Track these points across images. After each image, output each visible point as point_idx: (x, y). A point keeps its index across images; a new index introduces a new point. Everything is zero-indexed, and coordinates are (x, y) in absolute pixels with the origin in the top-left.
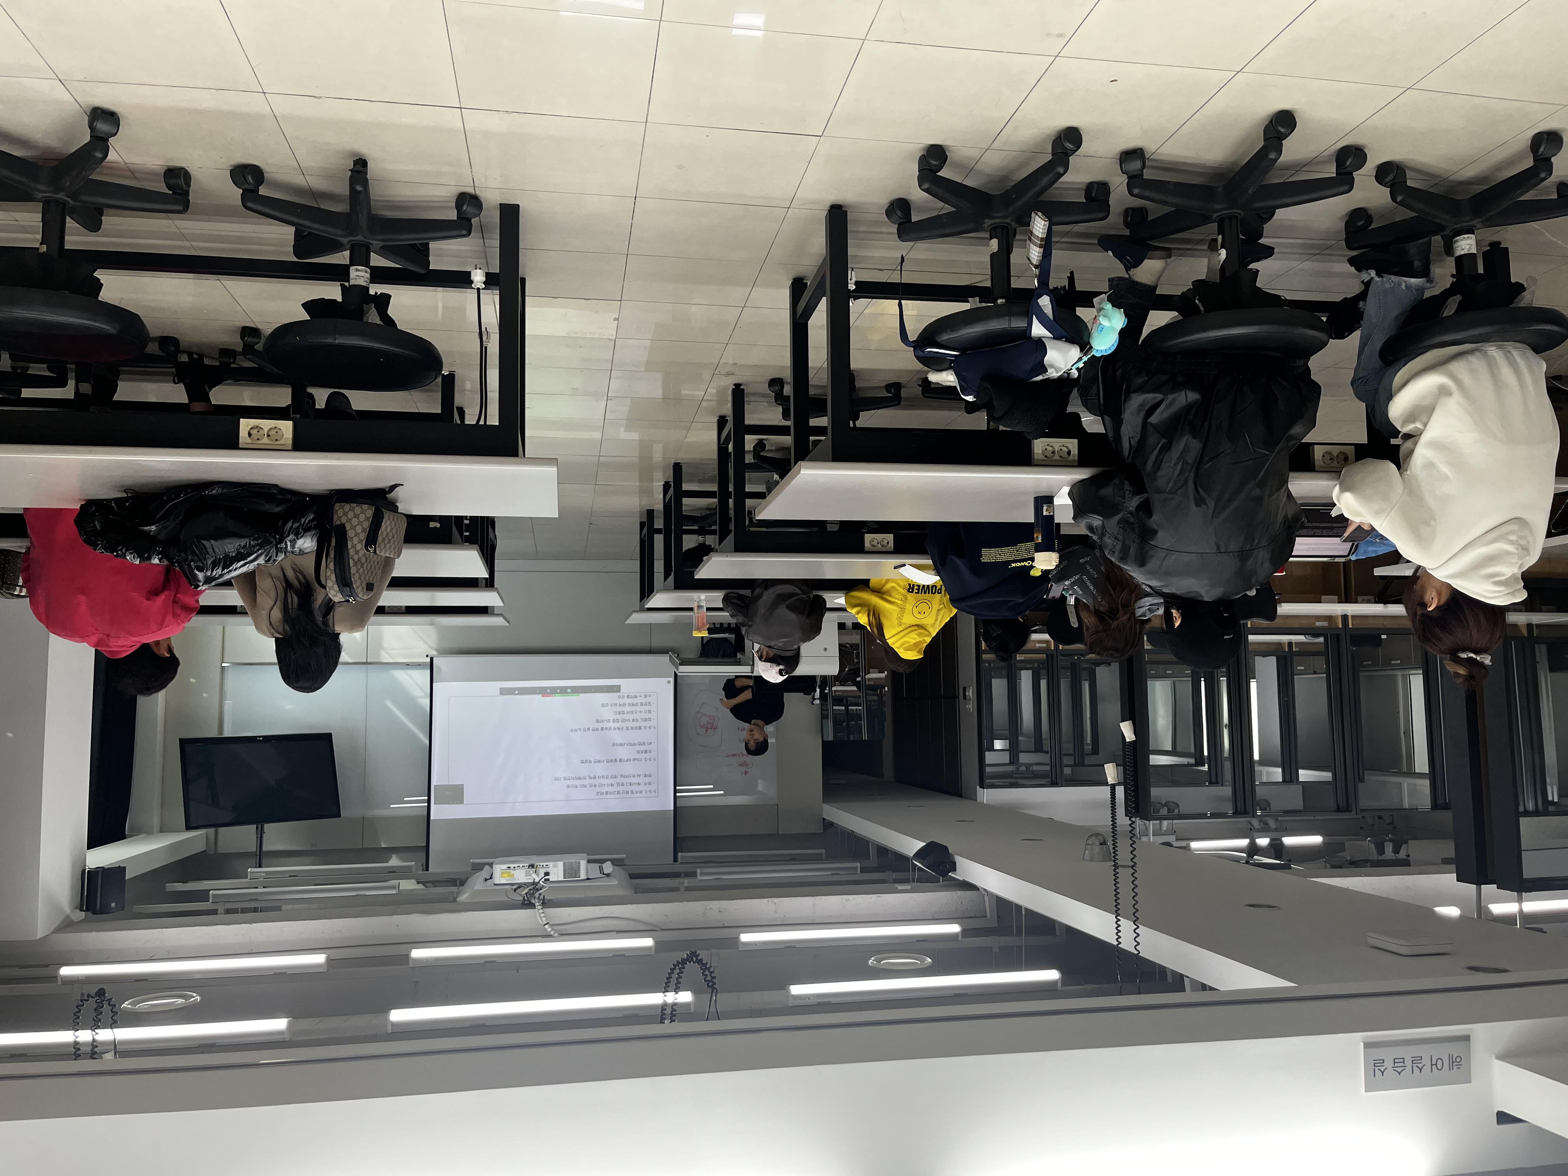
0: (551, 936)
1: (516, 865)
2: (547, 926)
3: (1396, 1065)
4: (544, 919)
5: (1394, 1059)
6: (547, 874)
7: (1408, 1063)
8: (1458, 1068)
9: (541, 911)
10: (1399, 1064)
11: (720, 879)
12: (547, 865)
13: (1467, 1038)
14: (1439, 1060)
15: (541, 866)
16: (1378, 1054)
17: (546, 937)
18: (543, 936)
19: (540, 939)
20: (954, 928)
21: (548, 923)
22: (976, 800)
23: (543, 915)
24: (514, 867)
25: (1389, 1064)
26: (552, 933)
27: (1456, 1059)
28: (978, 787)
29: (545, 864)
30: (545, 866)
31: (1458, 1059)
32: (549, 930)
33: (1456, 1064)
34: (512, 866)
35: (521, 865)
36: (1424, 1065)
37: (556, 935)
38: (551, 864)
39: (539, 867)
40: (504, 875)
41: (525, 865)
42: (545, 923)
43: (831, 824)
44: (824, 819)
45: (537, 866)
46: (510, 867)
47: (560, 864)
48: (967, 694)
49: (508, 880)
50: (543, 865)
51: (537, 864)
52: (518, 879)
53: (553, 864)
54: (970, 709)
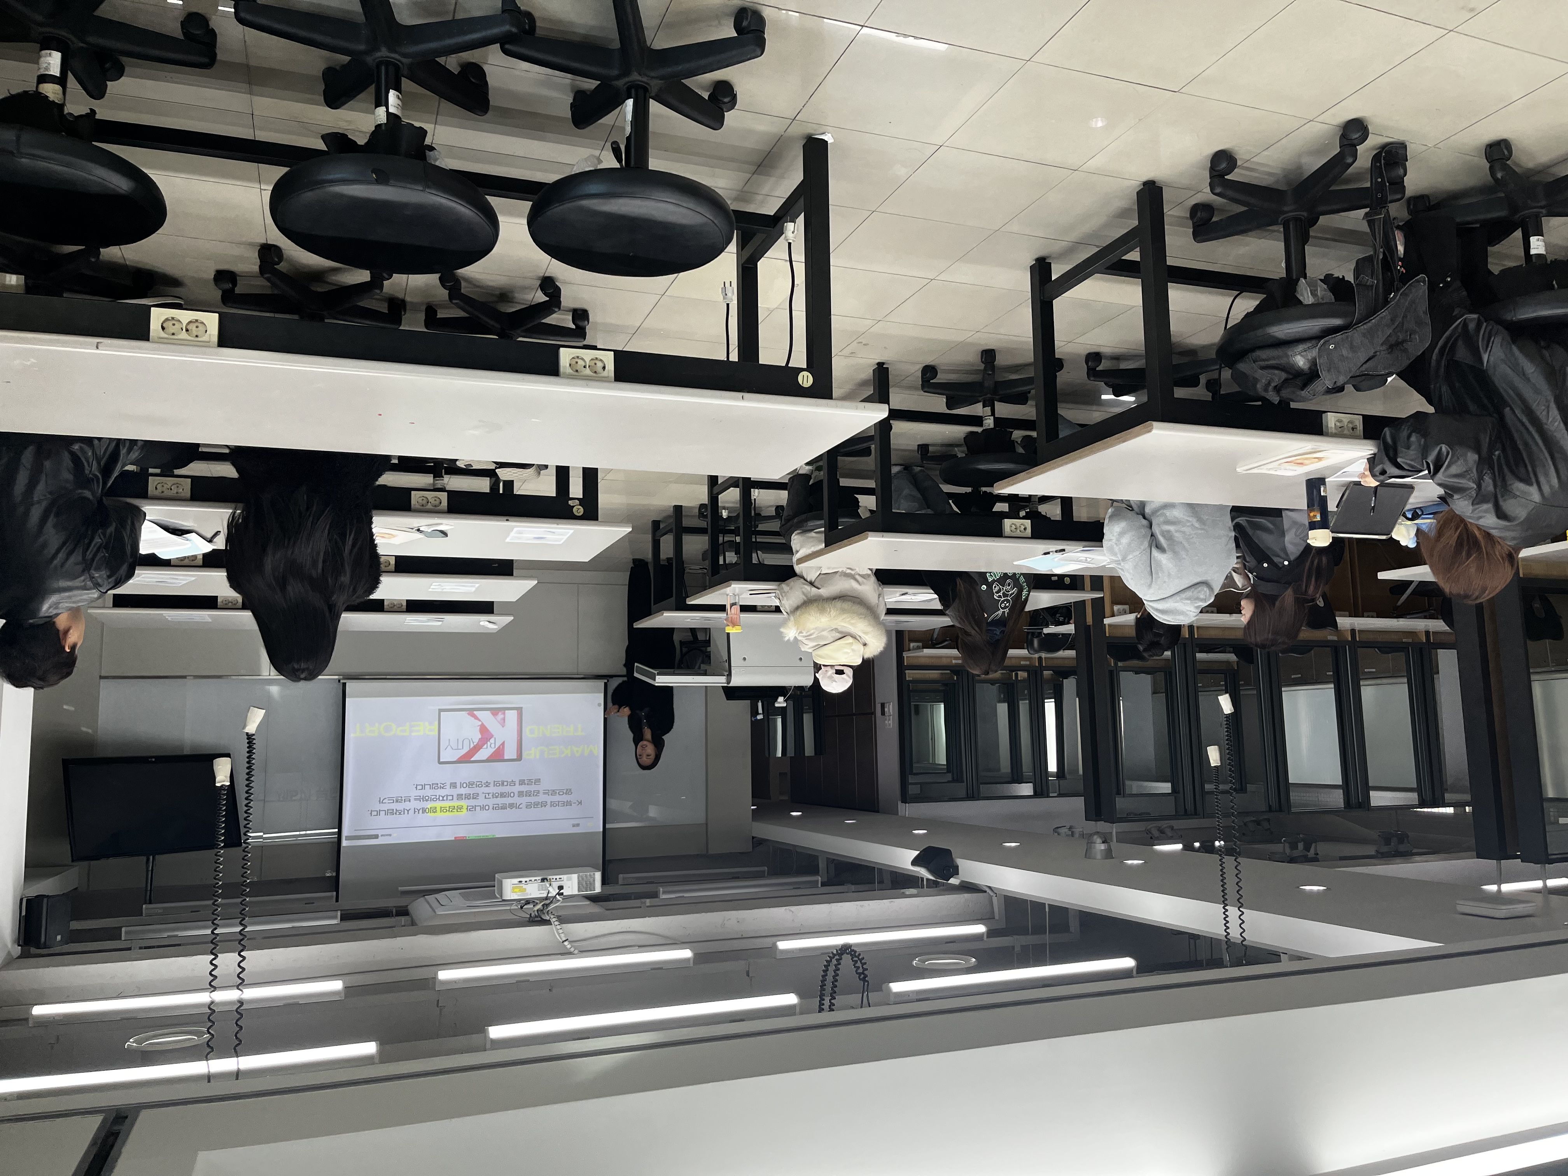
0: (570, 953)
1: (527, 879)
2: (566, 943)
4: (562, 935)
6: (561, 888)
9: (559, 927)
11: (683, 896)
12: (560, 879)
15: (554, 880)
17: (566, 954)
18: (562, 954)
19: (560, 956)
20: (980, 929)
21: (567, 940)
22: (897, 814)
23: (561, 931)
24: (526, 882)
26: (572, 949)
28: (899, 803)
29: (558, 877)
30: (558, 880)
32: (569, 946)
34: (523, 880)
35: (533, 879)
37: (576, 952)
38: (564, 877)
39: (552, 880)
40: (515, 890)
41: (537, 878)
42: (564, 939)
44: (753, 838)
45: (550, 879)
46: (521, 882)
47: (575, 877)
48: (886, 710)
49: (518, 896)
50: (556, 879)
51: (549, 878)
52: (530, 894)
53: (567, 878)
54: (890, 724)
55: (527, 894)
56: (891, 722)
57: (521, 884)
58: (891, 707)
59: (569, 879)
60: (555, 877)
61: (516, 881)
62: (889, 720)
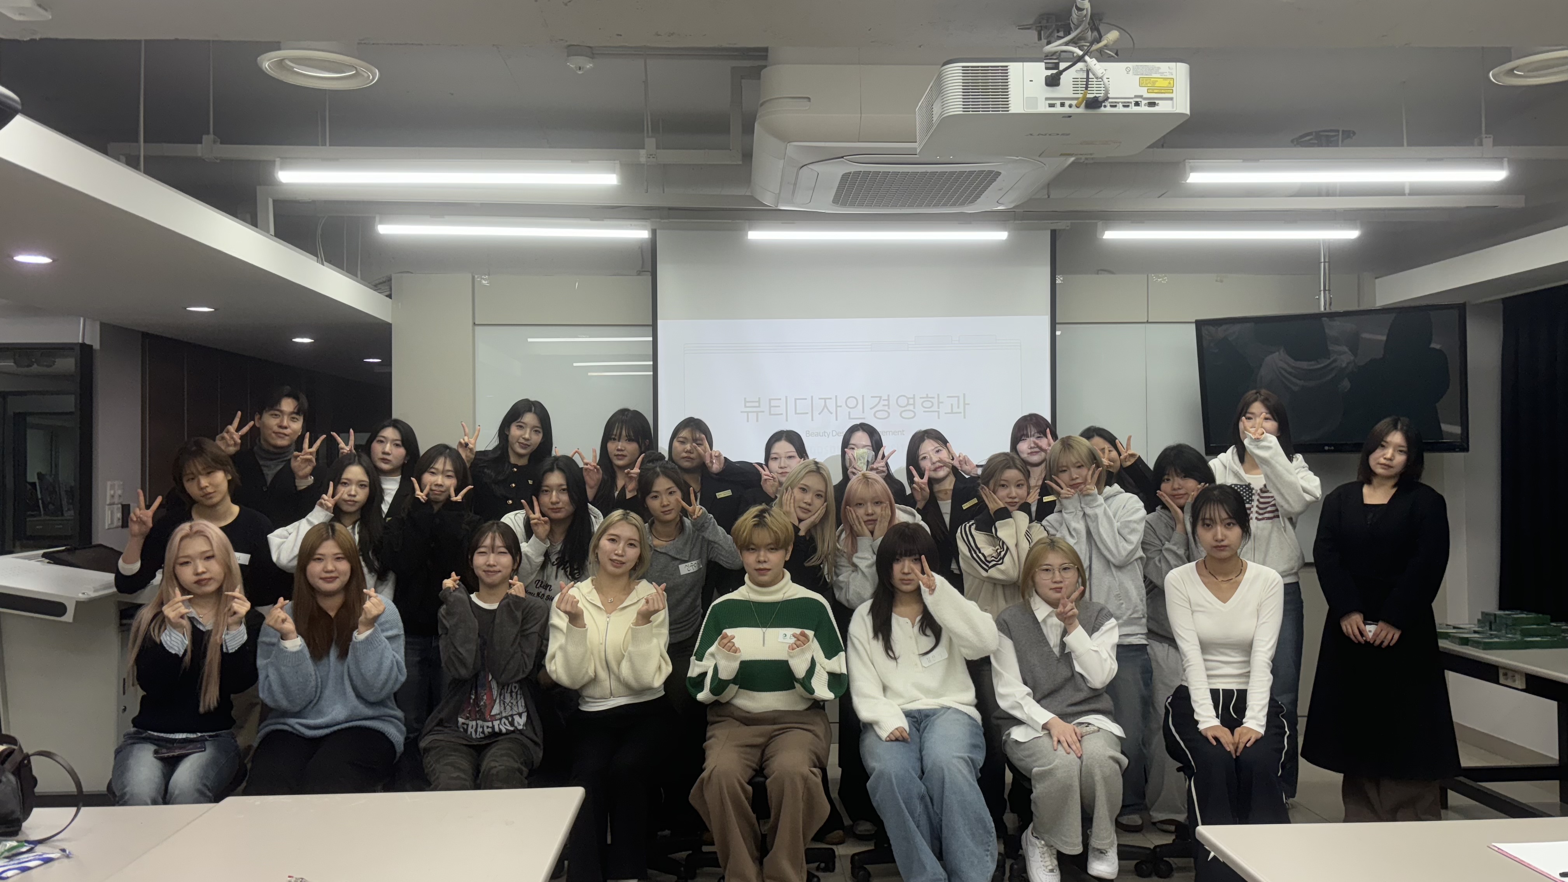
1: (1134, 109)
6: (1053, 82)
12: (1052, 106)
15: (1067, 103)
22: (103, 325)
24: (1137, 104)
28: (97, 346)
29: (1058, 109)
30: (1058, 103)
34: (1144, 109)
35: (1120, 109)
38: (1043, 108)
39: (1074, 103)
40: (1165, 84)
41: (1108, 110)
43: (376, 286)
44: (390, 296)
45: (1078, 107)
46: (1152, 104)
47: (1016, 106)
48: (119, 515)
49: (1158, 69)
50: (1062, 105)
51: (1081, 110)
52: (1128, 70)
53: (1035, 106)
54: (112, 487)
55: (1136, 71)
56: (110, 493)
57: (1146, 95)
58: (108, 522)
59: (1034, 100)
60: (1066, 110)
61: (1163, 107)
62: (113, 496)
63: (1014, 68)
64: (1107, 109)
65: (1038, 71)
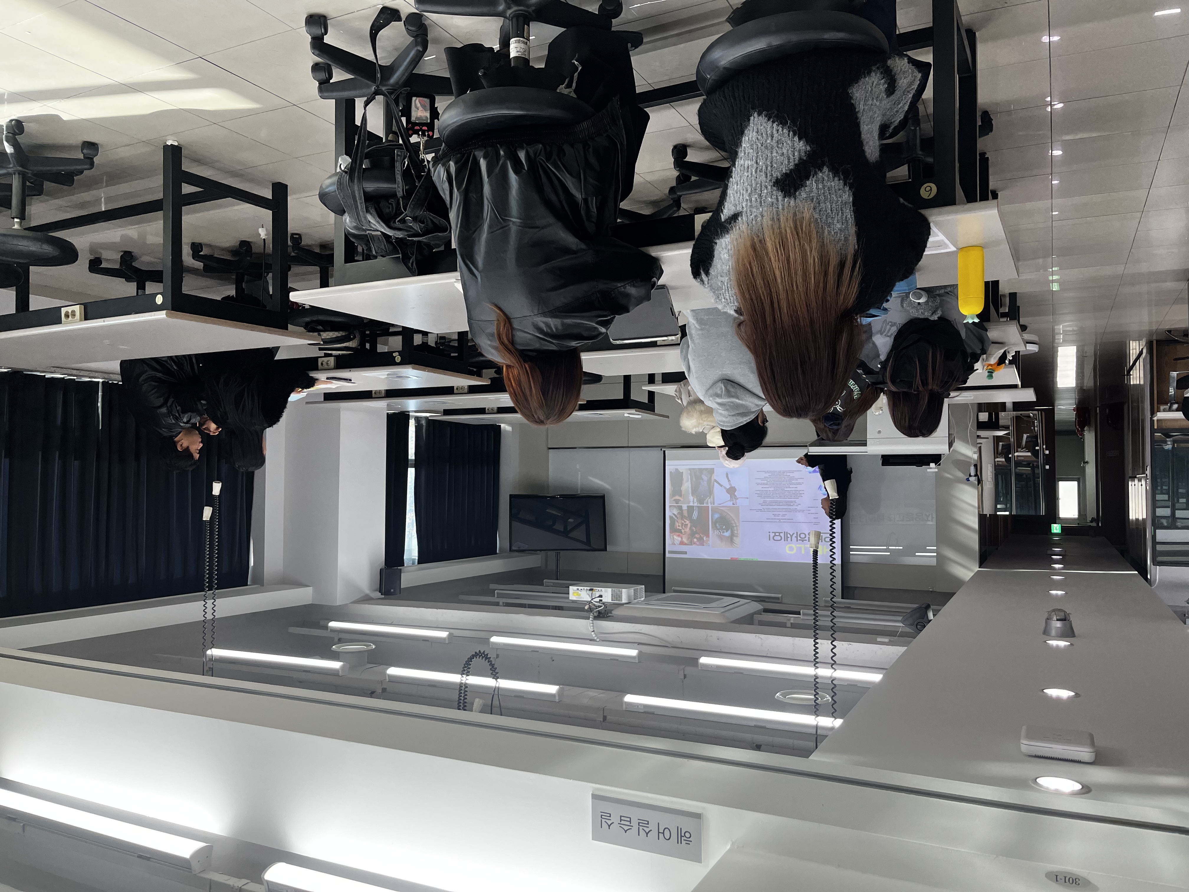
1: (582, 588)
2: (593, 633)
3: (623, 822)
4: (592, 627)
5: (621, 816)
6: (601, 596)
7: (635, 823)
8: (686, 843)
9: (591, 622)
10: (625, 821)
13: (698, 816)
14: (666, 830)
15: (598, 591)
16: (607, 807)
17: (591, 641)
19: (587, 641)
21: (594, 631)
23: (591, 625)
25: (615, 819)
26: (595, 638)
27: (685, 833)
29: (600, 589)
30: (600, 591)
31: (687, 835)
32: (594, 636)
33: (685, 838)
34: (580, 588)
35: (586, 588)
36: (651, 830)
37: (598, 640)
39: (596, 591)
40: (576, 594)
42: (592, 630)
46: (578, 589)
47: (610, 590)
49: (577, 598)
51: (594, 588)
52: (583, 598)
53: (605, 590)
55: (581, 598)
57: (579, 592)
59: (606, 591)
60: (598, 589)
61: (575, 588)
63: (610, 601)
64: (589, 588)
65: (604, 600)
